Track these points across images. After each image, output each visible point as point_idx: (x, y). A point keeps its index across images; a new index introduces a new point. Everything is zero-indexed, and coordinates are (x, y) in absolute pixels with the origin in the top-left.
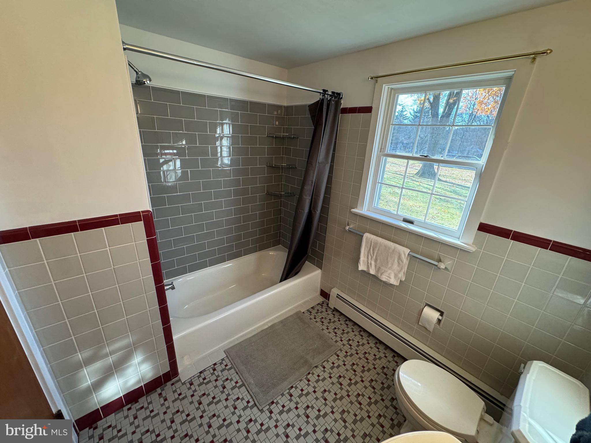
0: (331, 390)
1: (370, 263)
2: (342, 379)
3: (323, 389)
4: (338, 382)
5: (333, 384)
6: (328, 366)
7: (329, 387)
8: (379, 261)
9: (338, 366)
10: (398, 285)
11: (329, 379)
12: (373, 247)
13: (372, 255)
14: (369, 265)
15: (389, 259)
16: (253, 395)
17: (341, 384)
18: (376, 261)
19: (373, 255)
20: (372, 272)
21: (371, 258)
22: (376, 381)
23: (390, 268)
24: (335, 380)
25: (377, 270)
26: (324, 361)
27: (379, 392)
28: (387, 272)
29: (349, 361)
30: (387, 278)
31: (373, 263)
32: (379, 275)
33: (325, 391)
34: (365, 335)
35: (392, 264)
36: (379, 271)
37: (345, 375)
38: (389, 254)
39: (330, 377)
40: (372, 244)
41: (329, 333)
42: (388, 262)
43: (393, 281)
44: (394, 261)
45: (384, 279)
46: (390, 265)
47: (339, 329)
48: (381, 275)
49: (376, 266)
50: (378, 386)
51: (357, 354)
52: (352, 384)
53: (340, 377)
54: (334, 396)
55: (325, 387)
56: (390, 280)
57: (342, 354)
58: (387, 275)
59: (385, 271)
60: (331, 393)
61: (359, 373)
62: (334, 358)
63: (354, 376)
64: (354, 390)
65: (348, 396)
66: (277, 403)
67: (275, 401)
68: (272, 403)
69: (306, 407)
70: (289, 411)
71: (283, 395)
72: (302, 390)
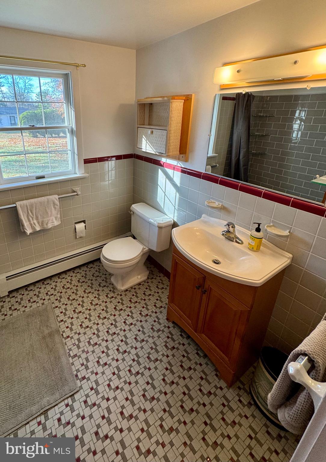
0: (82, 321)
1: (33, 224)
2: (76, 310)
3: (79, 327)
4: (78, 313)
5: (78, 318)
6: (62, 317)
7: (79, 321)
8: (40, 217)
9: (66, 309)
10: (60, 223)
11: (73, 320)
12: (30, 210)
13: (31, 215)
14: (33, 226)
15: (47, 210)
16: (62, 399)
17: (80, 312)
18: (37, 219)
19: (33, 215)
20: (38, 229)
21: (33, 219)
22: (86, 289)
23: (51, 216)
24: (75, 315)
25: (40, 224)
26: (57, 319)
27: (93, 291)
28: (50, 220)
29: (64, 300)
30: (52, 224)
31: (35, 221)
32: (45, 226)
33: (81, 325)
34: (48, 281)
35: (51, 212)
36: (43, 224)
37: (75, 307)
38: (46, 206)
39: (72, 318)
40: (28, 207)
41: (31, 307)
42: (47, 213)
43: (56, 223)
44: (51, 208)
45: (50, 227)
46: (50, 214)
47: (31, 298)
48: (47, 225)
49: (38, 223)
50: (89, 290)
51: (61, 293)
52: (82, 304)
53: (74, 311)
54: (87, 320)
55: (78, 325)
56: (54, 223)
57: (57, 303)
58: (51, 222)
59: (48, 221)
60: (84, 321)
61: (76, 297)
62: (57, 311)
63: (78, 301)
64: (87, 305)
65: (90, 310)
66: (78, 371)
67: (75, 373)
68: (77, 376)
69: (89, 343)
70: (87, 360)
71: (73, 364)
72: (74, 344)
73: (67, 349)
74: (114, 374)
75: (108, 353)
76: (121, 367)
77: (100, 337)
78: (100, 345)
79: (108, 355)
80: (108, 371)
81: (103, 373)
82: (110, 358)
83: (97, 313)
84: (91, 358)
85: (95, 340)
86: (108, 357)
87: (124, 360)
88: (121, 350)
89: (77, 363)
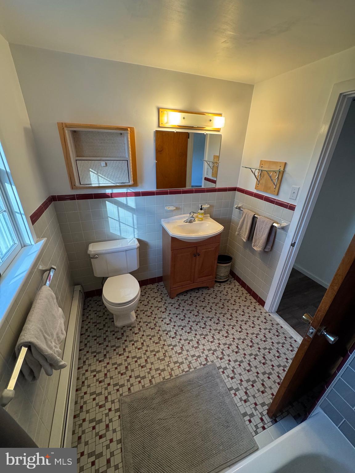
0: (156, 360)
2: (142, 365)
3: (162, 362)
4: (147, 363)
5: (152, 364)
6: (146, 381)
7: (156, 362)
11: (153, 368)
17: (146, 361)
22: (118, 353)
24: (149, 366)
33: (161, 360)
37: (137, 366)
39: (151, 369)
52: (137, 358)
53: (142, 367)
54: (157, 354)
55: (160, 363)
57: (124, 389)
60: (158, 357)
61: (125, 364)
63: (131, 363)
64: (139, 353)
65: (146, 351)
66: (201, 364)
67: (202, 366)
68: (204, 365)
69: (180, 354)
70: (193, 356)
71: (195, 368)
72: (179, 367)
73: (182, 374)
74: (204, 338)
75: (190, 340)
76: (200, 333)
77: (176, 344)
78: (183, 345)
79: (192, 340)
80: (203, 341)
81: (204, 345)
82: (194, 339)
83: (152, 345)
84: (192, 353)
85: (178, 349)
86: (193, 341)
87: (196, 330)
88: (189, 331)
89: (195, 364)
